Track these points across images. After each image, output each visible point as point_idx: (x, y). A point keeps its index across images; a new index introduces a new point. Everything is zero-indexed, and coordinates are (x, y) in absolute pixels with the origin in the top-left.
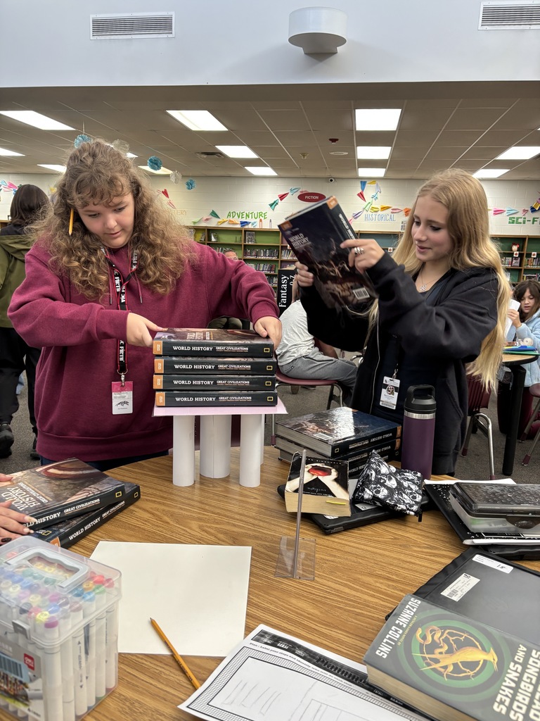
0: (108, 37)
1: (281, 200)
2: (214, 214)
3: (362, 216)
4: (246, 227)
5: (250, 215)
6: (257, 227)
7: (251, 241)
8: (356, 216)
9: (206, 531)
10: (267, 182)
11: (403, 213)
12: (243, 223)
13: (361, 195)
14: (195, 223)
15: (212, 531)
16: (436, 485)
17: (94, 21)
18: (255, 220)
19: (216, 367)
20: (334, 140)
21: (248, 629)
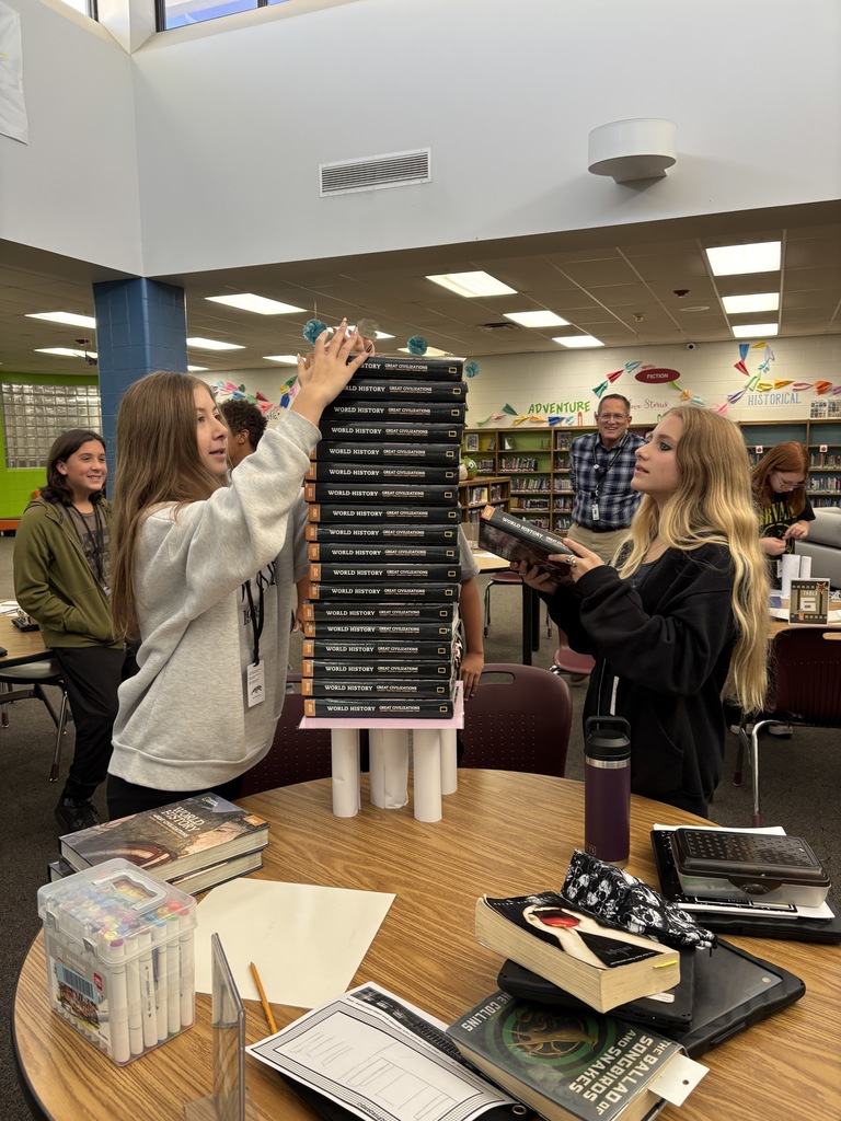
0: (342, 192)
1: (612, 381)
2: (509, 410)
3: (746, 396)
4: (558, 425)
5: (564, 407)
6: (575, 424)
7: (566, 446)
8: (733, 399)
9: (350, 873)
10: (588, 356)
11: (815, 389)
12: (553, 420)
13: (741, 367)
14: (480, 424)
15: (358, 873)
16: (667, 832)
17: (325, 173)
18: (572, 414)
19: (375, 670)
20: (681, 293)
21: (354, 984)
